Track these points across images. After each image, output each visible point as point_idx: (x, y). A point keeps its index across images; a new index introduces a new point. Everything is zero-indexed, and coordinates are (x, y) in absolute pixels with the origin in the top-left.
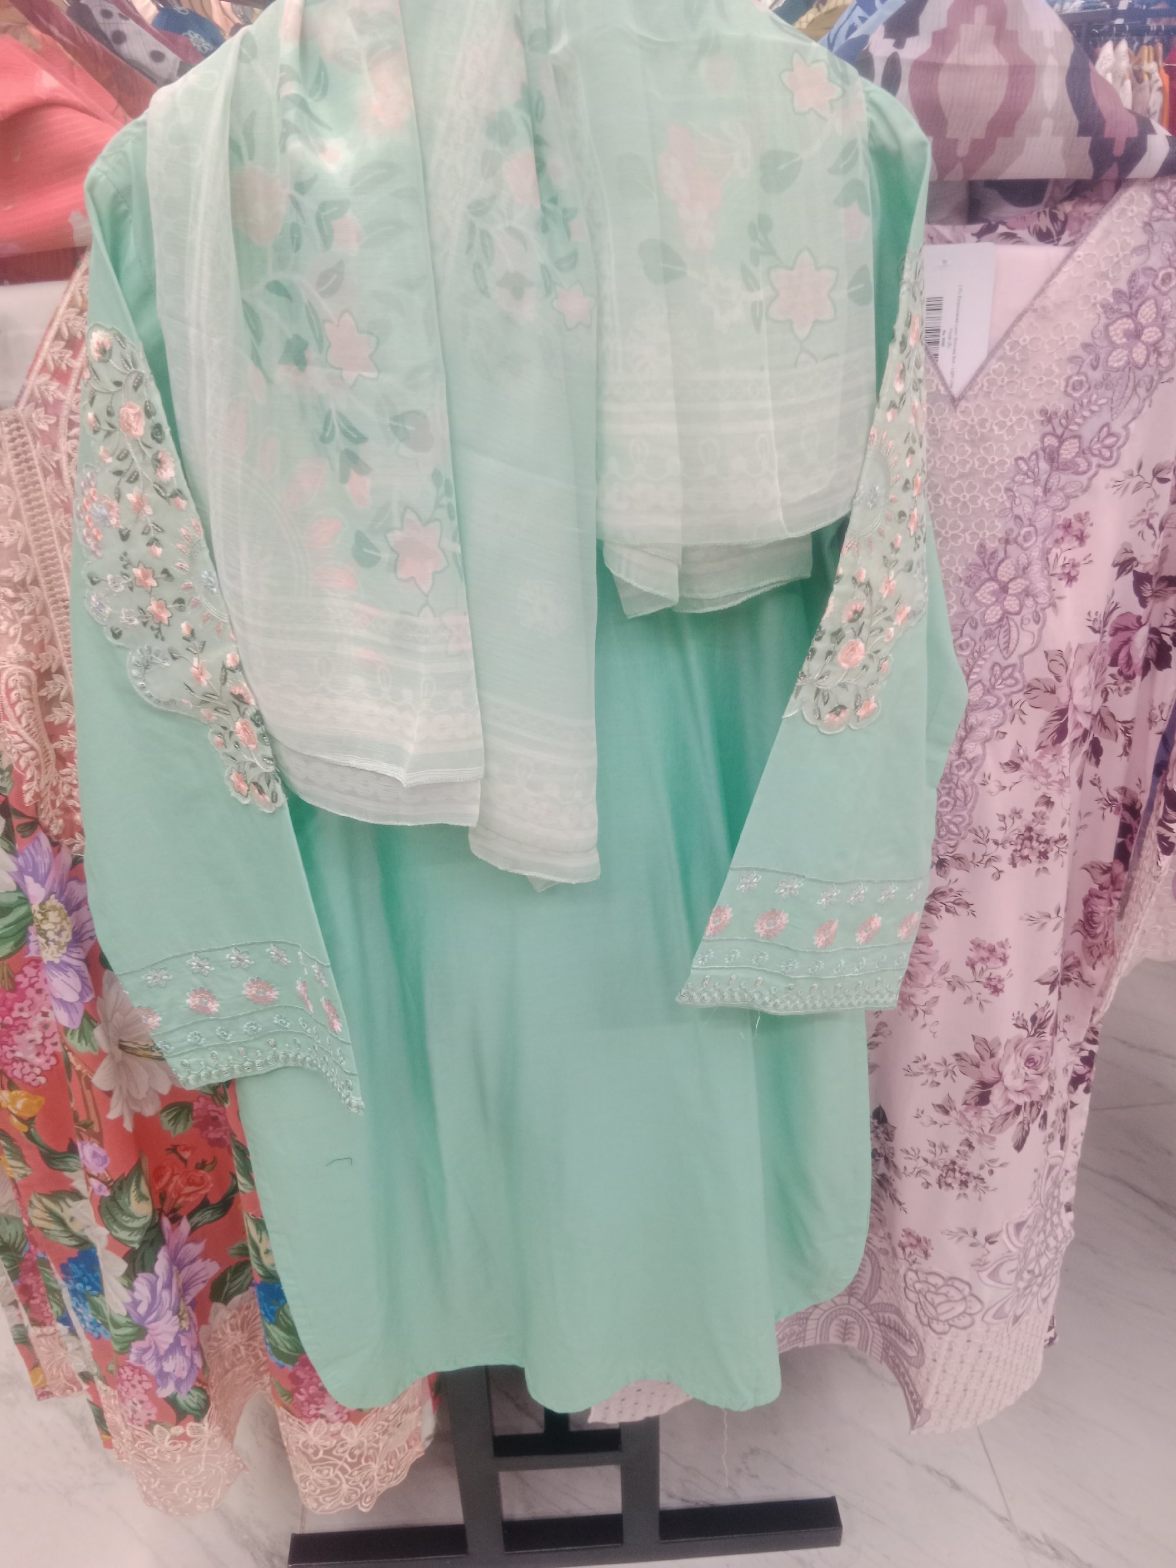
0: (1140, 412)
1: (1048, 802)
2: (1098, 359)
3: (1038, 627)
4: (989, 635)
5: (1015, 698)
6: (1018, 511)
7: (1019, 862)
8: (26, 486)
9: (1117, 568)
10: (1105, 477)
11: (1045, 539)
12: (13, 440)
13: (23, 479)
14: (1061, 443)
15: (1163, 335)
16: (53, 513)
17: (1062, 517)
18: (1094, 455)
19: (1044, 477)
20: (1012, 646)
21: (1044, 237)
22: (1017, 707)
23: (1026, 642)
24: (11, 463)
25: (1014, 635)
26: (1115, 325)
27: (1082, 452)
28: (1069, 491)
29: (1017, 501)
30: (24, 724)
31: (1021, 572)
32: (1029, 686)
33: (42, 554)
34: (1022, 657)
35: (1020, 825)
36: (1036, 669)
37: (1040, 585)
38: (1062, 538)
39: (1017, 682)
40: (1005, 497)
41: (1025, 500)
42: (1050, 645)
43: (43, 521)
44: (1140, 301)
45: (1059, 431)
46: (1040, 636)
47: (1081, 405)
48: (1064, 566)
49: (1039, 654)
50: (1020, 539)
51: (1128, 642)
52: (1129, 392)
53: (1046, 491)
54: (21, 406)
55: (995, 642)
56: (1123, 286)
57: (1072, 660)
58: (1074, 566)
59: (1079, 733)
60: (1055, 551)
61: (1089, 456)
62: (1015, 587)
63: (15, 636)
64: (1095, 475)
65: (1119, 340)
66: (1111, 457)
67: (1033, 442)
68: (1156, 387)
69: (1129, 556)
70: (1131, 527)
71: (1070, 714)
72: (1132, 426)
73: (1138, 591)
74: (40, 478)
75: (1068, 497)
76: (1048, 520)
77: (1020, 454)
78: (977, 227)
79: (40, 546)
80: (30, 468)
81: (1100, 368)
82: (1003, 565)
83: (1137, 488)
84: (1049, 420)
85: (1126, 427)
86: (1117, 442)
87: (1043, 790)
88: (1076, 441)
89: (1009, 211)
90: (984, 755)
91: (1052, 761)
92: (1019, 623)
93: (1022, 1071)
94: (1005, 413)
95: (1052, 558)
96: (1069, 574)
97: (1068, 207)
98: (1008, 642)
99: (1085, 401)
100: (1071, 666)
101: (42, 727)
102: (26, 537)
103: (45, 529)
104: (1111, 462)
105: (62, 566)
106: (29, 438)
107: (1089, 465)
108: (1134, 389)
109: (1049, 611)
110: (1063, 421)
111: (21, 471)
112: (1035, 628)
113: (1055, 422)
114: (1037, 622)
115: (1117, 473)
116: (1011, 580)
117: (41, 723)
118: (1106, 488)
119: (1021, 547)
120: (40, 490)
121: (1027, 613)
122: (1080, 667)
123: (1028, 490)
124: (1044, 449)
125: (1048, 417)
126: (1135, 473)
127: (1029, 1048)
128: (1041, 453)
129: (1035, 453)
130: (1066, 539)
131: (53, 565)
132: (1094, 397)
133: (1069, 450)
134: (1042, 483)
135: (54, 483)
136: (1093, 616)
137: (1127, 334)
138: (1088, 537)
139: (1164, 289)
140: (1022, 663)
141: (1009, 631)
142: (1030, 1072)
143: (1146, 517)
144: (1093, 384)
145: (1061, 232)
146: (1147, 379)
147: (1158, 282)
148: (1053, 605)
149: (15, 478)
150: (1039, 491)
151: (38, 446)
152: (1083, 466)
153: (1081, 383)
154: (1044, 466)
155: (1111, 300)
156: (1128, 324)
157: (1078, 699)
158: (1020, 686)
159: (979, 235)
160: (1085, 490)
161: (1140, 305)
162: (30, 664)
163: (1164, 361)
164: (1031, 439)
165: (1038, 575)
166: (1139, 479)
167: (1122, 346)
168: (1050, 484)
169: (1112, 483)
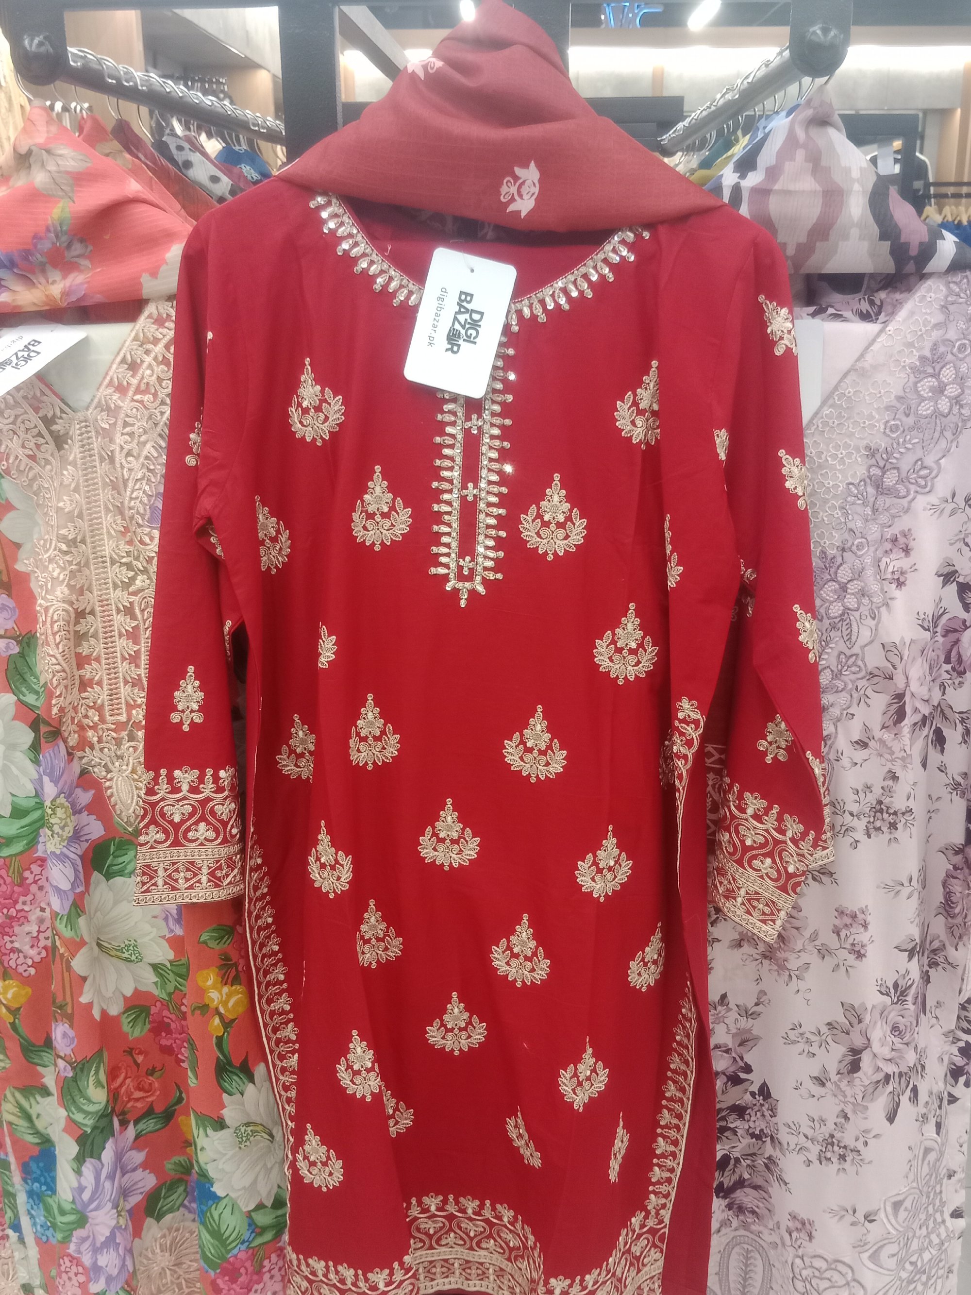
0: (948, 451)
1: (895, 778)
2: (909, 408)
3: (874, 622)
4: (833, 627)
5: (861, 684)
6: (851, 525)
7: (873, 834)
8: (85, 469)
9: (942, 578)
10: (921, 502)
11: (876, 550)
12: (81, 435)
13: (84, 464)
14: (884, 473)
15: (963, 392)
16: (103, 490)
17: (889, 533)
18: (912, 483)
19: (873, 499)
20: (854, 638)
21: (865, 317)
22: (862, 692)
23: (865, 635)
24: (78, 451)
25: (855, 628)
26: (922, 383)
27: (901, 481)
28: (893, 511)
29: (850, 517)
30: (61, 650)
31: (856, 576)
32: (871, 673)
33: (91, 520)
34: (863, 648)
35: (872, 799)
36: (874, 659)
37: (874, 586)
38: (891, 550)
39: (860, 670)
40: (840, 514)
41: (856, 517)
42: (885, 640)
43: (95, 495)
44: (941, 364)
45: (882, 464)
46: (877, 630)
47: (898, 444)
48: (893, 572)
49: (877, 646)
50: (854, 548)
51: (957, 642)
52: (937, 435)
53: (875, 510)
54: (91, 411)
55: (839, 633)
56: (927, 353)
57: (906, 653)
58: (902, 573)
59: (918, 718)
60: (885, 560)
61: (907, 484)
62: (852, 588)
63: (64, 580)
64: (913, 499)
65: (926, 393)
66: (926, 486)
67: (861, 471)
68: (961, 432)
69: (952, 568)
70: (951, 544)
71: (907, 698)
72: (942, 461)
73: (962, 599)
74: (97, 464)
75: (894, 517)
76: (877, 535)
77: (850, 480)
78: (812, 309)
79: (90, 514)
80: (91, 456)
81: (912, 415)
82: (842, 568)
83: (953, 513)
84: (873, 456)
85: (937, 462)
86: (930, 473)
87: (889, 765)
88: (896, 471)
89: (837, 298)
90: (836, 733)
91: (894, 739)
92: (858, 618)
93: (888, 1038)
94: (837, 447)
95: (883, 565)
96: (899, 579)
97: (882, 295)
98: (850, 634)
99: (901, 440)
100: (905, 658)
101: (73, 656)
102: (82, 506)
103: (96, 501)
104: (927, 490)
105: (105, 531)
106: (93, 434)
107: (908, 491)
108: (941, 433)
109: (883, 610)
110: (884, 456)
111: (84, 458)
112: (873, 623)
113: (878, 456)
114: (874, 619)
115: (933, 499)
116: (849, 581)
117: (73, 652)
118: (924, 510)
119: (855, 554)
120: (96, 472)
121: (864, 610)
122: (914, 659)
123: (860, 509)
124: (870, 478)
125: (872, 452)
126: (950, 500)
127: (893, 1016)
128: (868, 481)
129: (864, 480)
130: (894, 551)
131: (98, 529)
132: (908, 437)
133: (890, 479)
134: (871, 504)
135: (107, 467)
136: (922, 617)
137: (932, 389)
138: (912, 549)
139: (961, 356)
140: (863, 653)
141: (850, 625)
142: (897, 1040)
143: (962, 536)
144: (906, 428)
145: (879, 313)
146: (952, 425)
147: (955, 350)
148: (887, 605)
149: (79, 462)
150: (869, 511)
151: (99, 440)
152: (903, 492)
153: (897, 426)
154: (871, 490)
155: (918, 364)
156: (933, 382)
157: (914, 687)
158: (863, 673)
159: (814, 315)
160: (907, 511)
161: (942, 368)
162: (71, 604)
163: (965, 411)
164: (859, 469)
165: (871, 579)
166: (953, 505)
167: (930, 399)
168: (877, 506)
169: (929, 507)
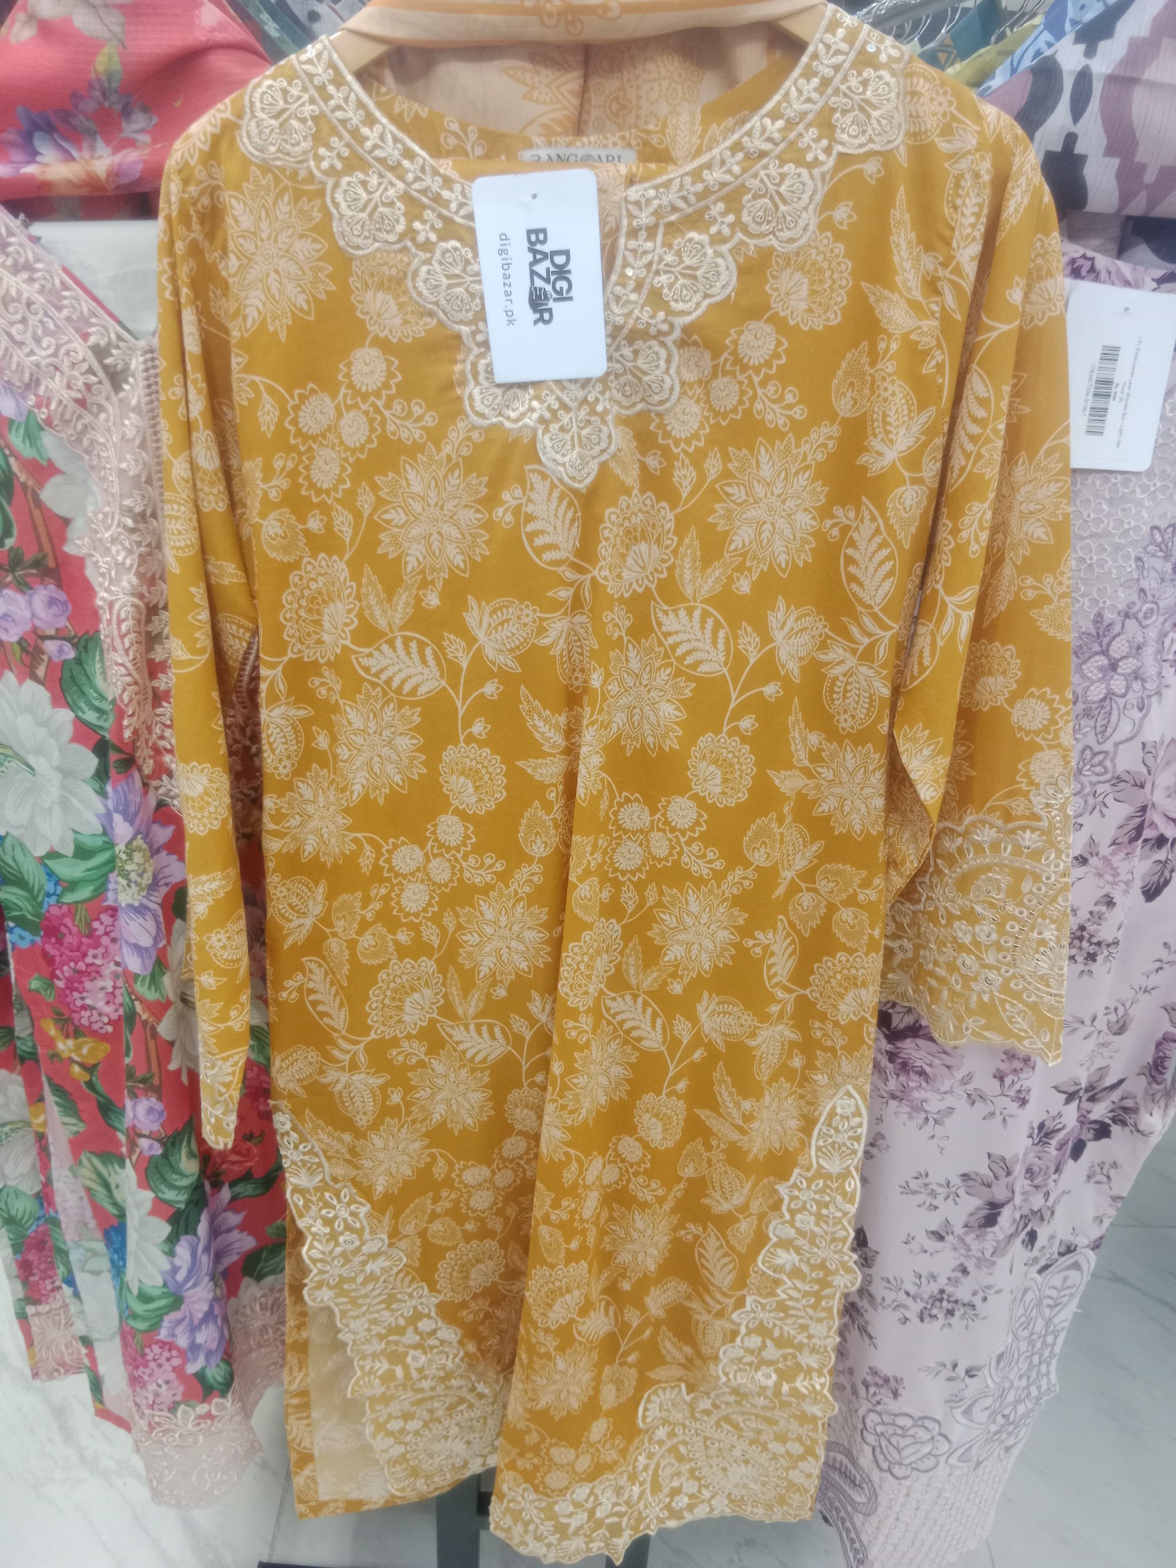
1: (1110, 903)
3: (1141, 715)
4: (1088, 714)
5: (1100, 789)
11: (1165, 621)
20: (1109, 730)
22: (1101, 798)
23: (1126, 728)
25: (1114, 718)
31: (1134, 652)
32: (1118, 778)
34: (1117, 745)
36: (1128, 760)
37: (1151, 669)
39: (1106, 771)
42: (1148, 736)
46: (1141, 726)
49: (1136, 744)
50: (1140, 615)
55: (1092, 722)
62: (1125, 667)
63: (131, 566)
71: (1149, 813)
77: (1157, 523)
82: (1118, 639)
91: (1123, 860)
92: (1122, 706)
95: (1167, 642)
98: (1106, 726)
102: (150, 469)
109: (1155, 699)
112: (1137, 715)
114: (1141, 709)
116: (1123, 658)
119: (1140, 623)
121: (1132, 697)
123: (1158, 563)
140: (1116, 752)
141: (1110, 713)
148: (1160, 693)
158: (1108, 777)
162: (141, 597)
165: (1150, 658)
